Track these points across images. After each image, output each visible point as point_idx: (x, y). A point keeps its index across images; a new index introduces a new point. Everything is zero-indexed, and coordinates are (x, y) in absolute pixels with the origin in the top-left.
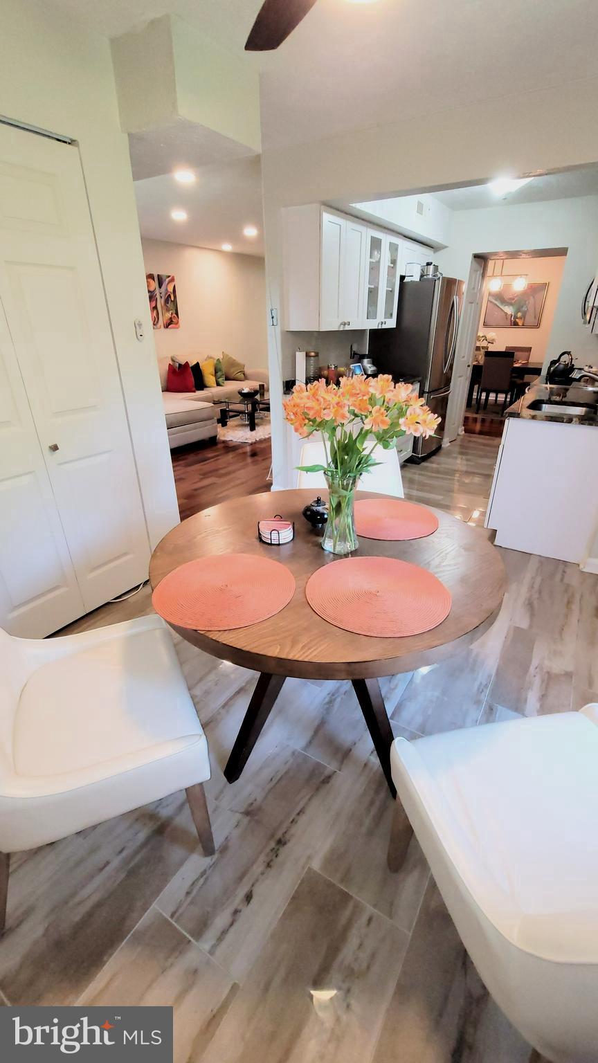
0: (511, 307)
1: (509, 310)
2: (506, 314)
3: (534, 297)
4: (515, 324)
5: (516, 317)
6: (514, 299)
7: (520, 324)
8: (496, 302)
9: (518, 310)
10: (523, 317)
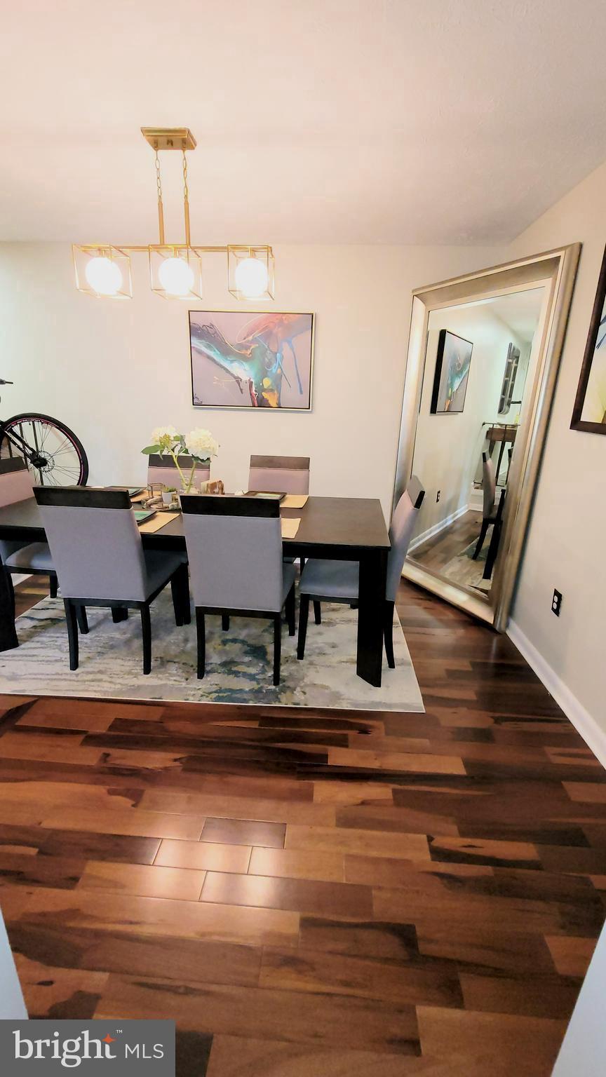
0: (246, 366)
1: (244, 371)
2: (238, 380)
3: (289, 343)
4: (261, 404)
5: (261, 389)
6: (247, 348)
7: (273, 403)
8: (211, 353)
9: (264, 373)
10: (277, 387)
